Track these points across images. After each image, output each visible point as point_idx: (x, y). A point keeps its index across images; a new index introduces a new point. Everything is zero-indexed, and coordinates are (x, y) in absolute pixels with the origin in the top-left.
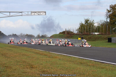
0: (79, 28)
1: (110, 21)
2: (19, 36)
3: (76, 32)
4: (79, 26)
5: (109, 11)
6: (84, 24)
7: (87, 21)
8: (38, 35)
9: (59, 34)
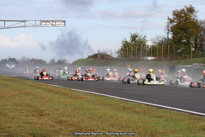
0: (122, 49)
1: (173, 37)
2: (20, 61)
3: (115, 56)
4: (122, 45)
5: (171, 21)
6: (129, 42)
7: (134, 37)
8: (52, 60)
9: (88, 58)
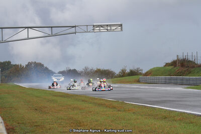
2: (82, 72)
9: (165, 66)
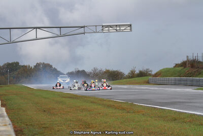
2: (91, 73)
8: (132, 72)
9: (175, 67)
